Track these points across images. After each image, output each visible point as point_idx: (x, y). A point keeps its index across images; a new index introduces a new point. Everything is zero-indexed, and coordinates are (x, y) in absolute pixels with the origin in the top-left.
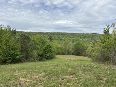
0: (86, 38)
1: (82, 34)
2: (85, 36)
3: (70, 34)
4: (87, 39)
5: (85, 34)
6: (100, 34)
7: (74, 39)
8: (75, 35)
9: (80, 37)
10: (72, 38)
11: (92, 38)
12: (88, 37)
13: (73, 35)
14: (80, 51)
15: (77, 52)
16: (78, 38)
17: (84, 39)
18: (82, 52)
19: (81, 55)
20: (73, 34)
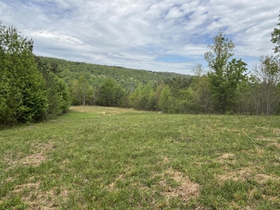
0: (103, 74)
2: (101, 70)
3: (70, 63)
4: (104, 76)
7: (79, 74)
8: (82, 67)
9: (92, 72)
10: (76, 71)
11: (113, 74)
12: (107, 72)
13: (78, 67)
14: (114, 98)
15: (108, 100)
16: (88, 73)
17: (99, 76)
18: (118, 100)
20: (78, 63)
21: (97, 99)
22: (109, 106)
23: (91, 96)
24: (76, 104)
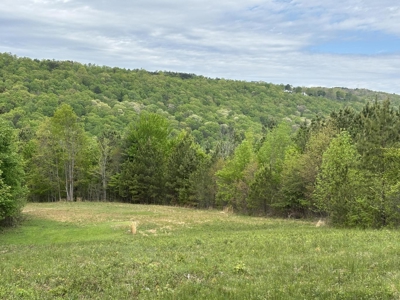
0: (132, 98)
1: (106, 70)
2: (127, 86)
4: (136, 106)
5: (124, 71)
6: (210, 81)
7: (55, 98)
8: (66, 76)
9: (97, 91)
10: (46, 89)
11: (165, 98)
12: (147, 91)
13: (53, 76)
14: (166, 175)
15: (148, 183)
16: (86, 95)
17: (120, 106)
18: (179, 180)
19: (168, 202)
20: (52, 65)
21: (112, 179)
22: (150, 201)
23: (92, 170)
24: (43, 196)
